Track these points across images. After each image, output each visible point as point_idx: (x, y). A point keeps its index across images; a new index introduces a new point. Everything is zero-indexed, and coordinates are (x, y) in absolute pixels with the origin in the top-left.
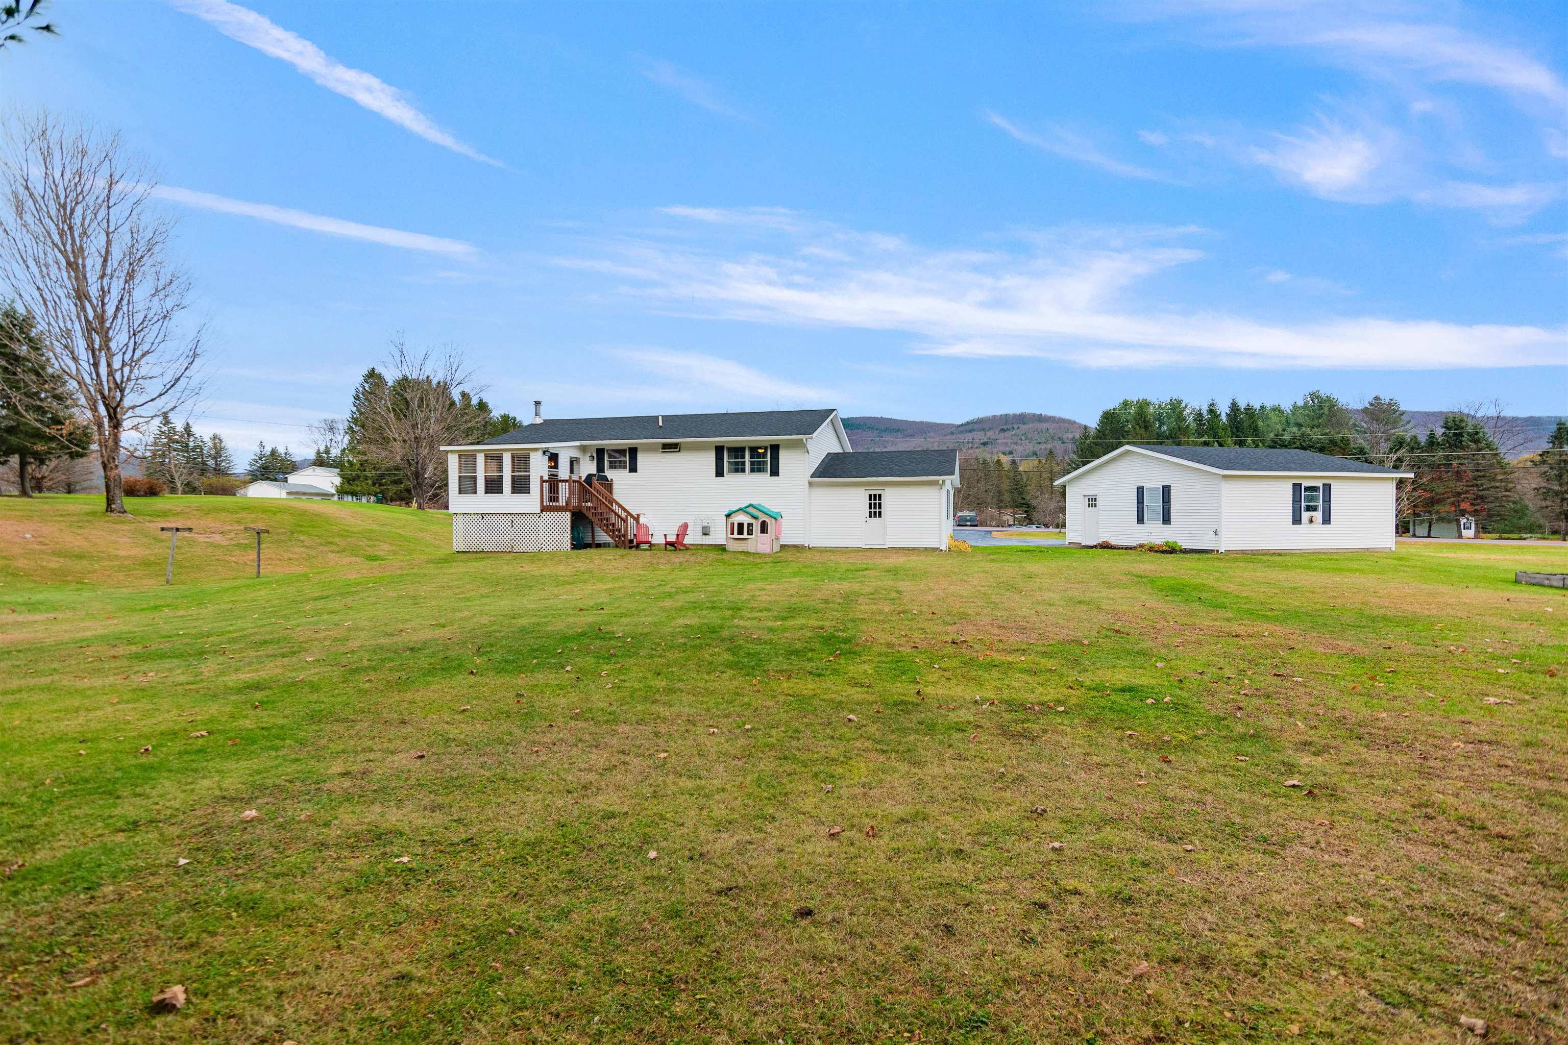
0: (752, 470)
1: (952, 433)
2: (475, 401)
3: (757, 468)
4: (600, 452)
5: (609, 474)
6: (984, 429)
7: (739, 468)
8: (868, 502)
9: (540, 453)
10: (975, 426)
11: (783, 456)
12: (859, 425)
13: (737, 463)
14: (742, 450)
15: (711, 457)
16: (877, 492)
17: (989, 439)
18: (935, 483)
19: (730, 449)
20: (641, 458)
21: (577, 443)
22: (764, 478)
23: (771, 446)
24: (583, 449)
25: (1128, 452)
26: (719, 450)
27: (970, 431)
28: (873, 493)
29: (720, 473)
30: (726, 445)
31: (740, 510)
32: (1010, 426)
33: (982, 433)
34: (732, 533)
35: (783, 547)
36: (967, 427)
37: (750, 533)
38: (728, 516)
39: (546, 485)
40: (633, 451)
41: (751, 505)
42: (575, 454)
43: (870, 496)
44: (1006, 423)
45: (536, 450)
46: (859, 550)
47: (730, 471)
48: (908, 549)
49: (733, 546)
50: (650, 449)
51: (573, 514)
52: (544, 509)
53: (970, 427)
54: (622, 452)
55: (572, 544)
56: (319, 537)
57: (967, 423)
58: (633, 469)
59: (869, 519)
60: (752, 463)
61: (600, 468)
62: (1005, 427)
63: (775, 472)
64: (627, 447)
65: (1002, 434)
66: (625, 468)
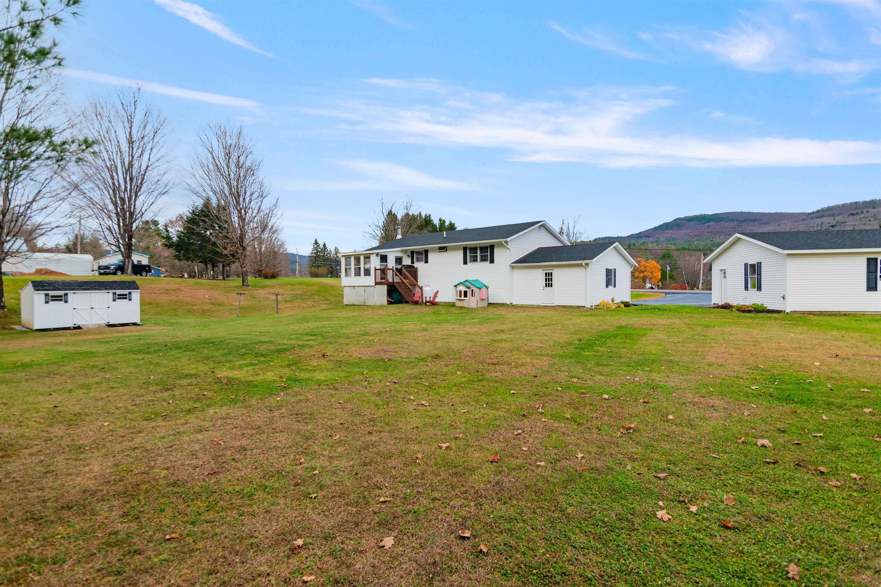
0: (482, 260)
1: (804, 220)
3: (484, 259)
4: (412, 253)
5: (416, 265)
6: (833, 215)
7: (475, 260)
8: (545, 277)
9: (375, 255)
10: (825, 213)
11: (497, 251)
13: (474, 256)
15: (461, 254)
16: (550, 272)
17: (838, 222)
19: (471, 249)
20: (430, 256)
21: (399, 249)
22: (487, 264)
23: (490, 246)
24: (405, 252)
25: (739, 239)
26: (465, 249)
27: (820, 217)
28: (547, 272)
29: (465, 263)
30: (468, 246)
31: (460, 283)
32: (860, 211)
33: (832, 218)
34: (460, 296)
35: (490, 304)
36: (817, 214)
37: (466, 296)
38: (456, 286)
39: (379, 272)
40: (426, 252)
41: (466, 281)
42: (399, 255)
43: (546, 274)
44: (856, 208)
45: (373, 254)
46: (539, 307)
47: (471, 261)
48: (563, 306)
49: (458, 304)
50: (433, 250)
51: (388, 286)
52: (377, 283)
53: (820, 214)
54: (419, 253)
55: (388, 301)
56: (323, 296)
57: (818, 211)
58: (426, 262)
59: (545, 288)
60: (481, 256)
61: (413, 262)
62: (854, 212)
63: (492, 261)
65: (851, 218)
66: (422, 261)
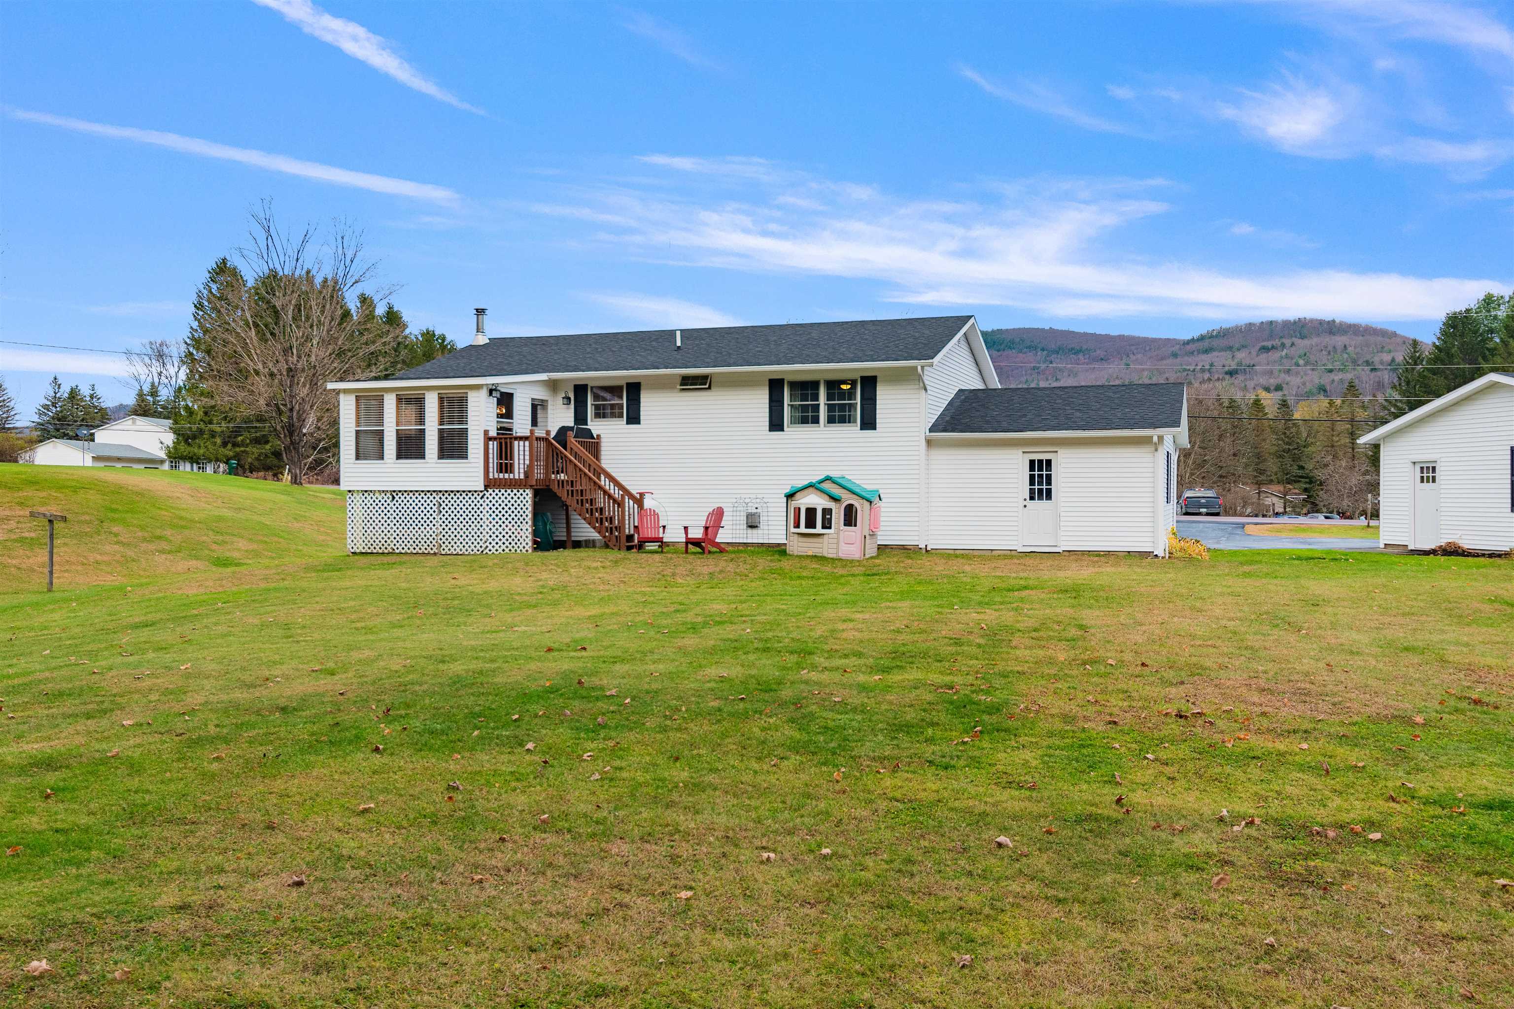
0: (831, 420)
1: (1175, 355)
2: (380, 310)
3: (839, 416)
4: (580, 390)
5: (596, 426)
6: (1230, 348)
7: (808, 417)
8: (1027, 473)
9: (484, 392)
10: (1215, 343)
11: (884, 396)
12: (1012, 342)
13: (804, 408)
14: (815, 385)
15: (761, 399)
16: (1044, 457)
17: (1240, 364)
18: (1147, 440)
19: (793, 385)
20: (648, 402)
21: (544, 377)
22: (851, 432)
23: (863, 379)
24: (553, 386)
25: (1494, 386)
26: (775, 386)
27: (1206, 351)
28: (1036, 457)
29: (776, 425)
30: (788, 378)
31: (811, 486)
32: (1277, 342)
33: (1228, 354)
34: (797, 525)
35: (882, 548)
36: (1200, 345)
37: (827, 525)
38: (790, 496)
39: (493, 446)
40: (634, 389)
41: (828, 479)
42: (540, 394)
43: (1032, 462)
44: (1271, 337)
45: (478, 387)
46: (1011, 555)
47: (793, 422)
48: (1097, 554)
49: (798, 547)
50: (661, 385)
51: (537, 493)
52: (490, 484)
53: (1206, 344)
54: (615, 390)
55: (535, 542)
56: (142, 528)
57: (1202, 338)
58: (634, 418)
59: (1030, 504)
60: (831, 408)
61: (580, 417)
62: (1269, 344)
63: (869, 423)
64: (623, 383)
65: (1264, 356)
66: (621, 416)
